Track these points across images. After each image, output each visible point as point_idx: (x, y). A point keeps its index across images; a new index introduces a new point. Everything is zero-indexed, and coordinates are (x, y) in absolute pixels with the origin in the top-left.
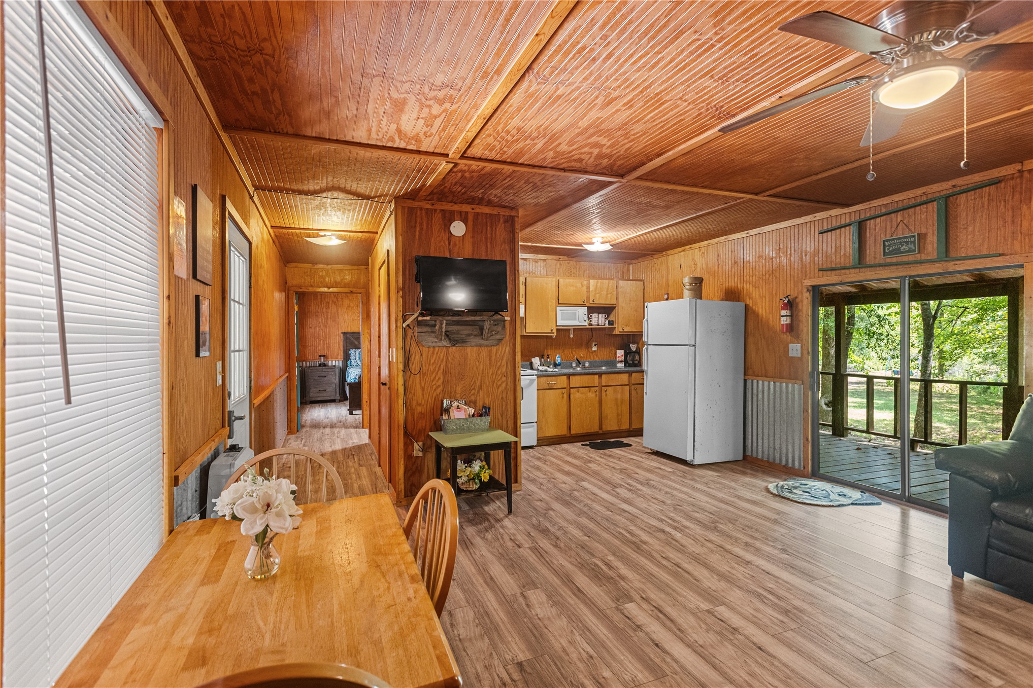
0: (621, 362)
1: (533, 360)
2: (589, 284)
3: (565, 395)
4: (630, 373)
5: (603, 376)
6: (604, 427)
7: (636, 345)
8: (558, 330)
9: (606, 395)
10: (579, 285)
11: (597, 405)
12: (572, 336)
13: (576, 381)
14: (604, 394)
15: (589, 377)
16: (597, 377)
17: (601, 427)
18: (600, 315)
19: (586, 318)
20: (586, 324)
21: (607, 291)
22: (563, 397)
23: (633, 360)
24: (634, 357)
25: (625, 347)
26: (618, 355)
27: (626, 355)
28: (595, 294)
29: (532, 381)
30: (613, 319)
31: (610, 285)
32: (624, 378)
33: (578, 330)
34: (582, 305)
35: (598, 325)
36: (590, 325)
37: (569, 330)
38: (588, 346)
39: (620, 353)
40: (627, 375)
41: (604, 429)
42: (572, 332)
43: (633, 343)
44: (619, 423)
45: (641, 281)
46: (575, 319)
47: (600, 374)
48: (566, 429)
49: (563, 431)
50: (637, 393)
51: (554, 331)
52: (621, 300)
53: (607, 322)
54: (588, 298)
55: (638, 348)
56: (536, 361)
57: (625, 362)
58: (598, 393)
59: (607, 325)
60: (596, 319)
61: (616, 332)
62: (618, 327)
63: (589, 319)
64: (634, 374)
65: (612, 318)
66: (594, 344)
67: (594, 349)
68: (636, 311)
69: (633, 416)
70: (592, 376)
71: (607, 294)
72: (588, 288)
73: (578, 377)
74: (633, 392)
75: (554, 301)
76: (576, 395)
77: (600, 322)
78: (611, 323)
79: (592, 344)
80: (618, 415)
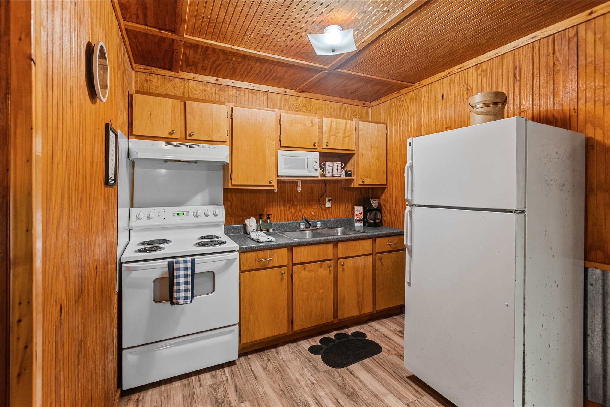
0: (359, 221)
1: (247, 221)
2: (321, 123)
3: (285, 277)
4: (374, 238)
5: (340, 245)
6: (340, 314)
7: (377, 201)
8: (279, 182)
9: (343, 270)
10: (309, 123)
11: (331, 285)
12: (299, 190)
13: (301, 254)
14: (340, 269)
15: (321, 247)
16: (330, 246)
17: (336, 315)
18: (335, 164)
19: (317, 167)
20: (318, 173)
21: (344, 133)
22: (282, 279)
23: (374, 219)
24: (375, 215)
25: (364, 202)
26: (356, 213)
27: (365, 213)
28: (329, 136)
29: (232, 261)
30: (352, 169)
31: (348, 125)
32: (367, 245)
33: (308, 183)
34: (313, 149)
35: (333, 176)
36: (323, 175)
37: (296, 182)
38: (320, 201)
39: (358, 210)
40: (370, 241)
41: (340, 316)
42: (300, 184)
43: (374, 198)
44: (360, 305)
45: (383, 123)
46: (303, 168)
47: (335, 243)
48: (286, 324)
49: (283, 329)
50: (382, 264)
51: (274, 183)
52: (361, 144)
53: (343, 172)
54: (320, 141)
55: (380, 204)
56: (251, 223)
57: (365, 220)
58: (332, 269)
59: (343, 177)
60: (331, 168)
61: (355, 185)
62: (357, 179)
63: (321, 168)
64: (378, 240)
65: (349, 167)
66: (327, 199)
67: (328, 205)
68: (378, 160)
69: (377, 293)
70: (324, 246)
71: (344, 137)
72: (320, 128)
73: (304, 249)
74: (378, 263)
75: (274, 143)
76: (300, 273)
77: (335, 173)
78: (348, 174)
79: (325, 200)
80: (358, 295)
